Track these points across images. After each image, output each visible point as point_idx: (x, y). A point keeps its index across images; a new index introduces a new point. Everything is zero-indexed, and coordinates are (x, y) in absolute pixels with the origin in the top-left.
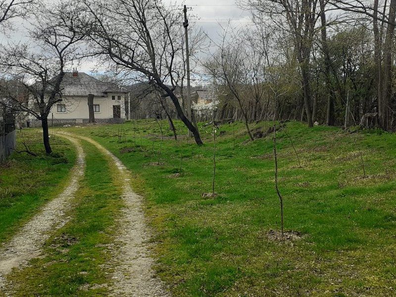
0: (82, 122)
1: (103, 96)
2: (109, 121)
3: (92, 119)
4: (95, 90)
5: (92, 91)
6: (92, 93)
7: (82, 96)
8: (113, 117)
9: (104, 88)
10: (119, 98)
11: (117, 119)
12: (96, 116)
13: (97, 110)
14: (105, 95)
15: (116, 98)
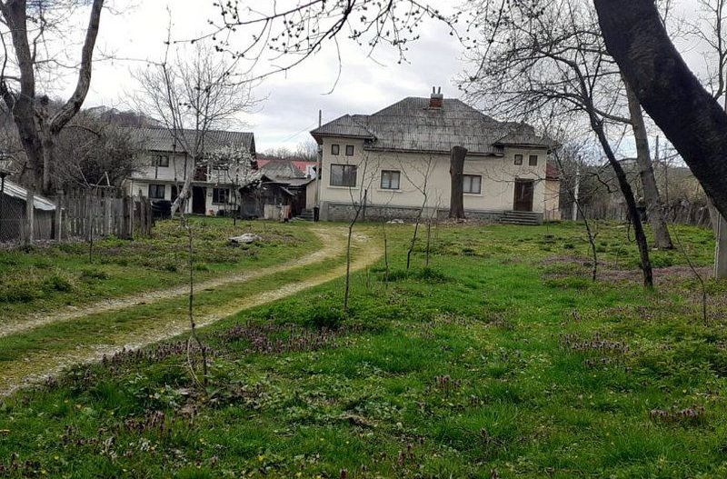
0: (435, 216)
1: (492, 155)
2: (503, 218)
3: (457, 210)
4: (475, 140)
5: (466, 141)
6: (466, 147)
7: (441, 153)
8: (512, 208)
9: (498, 136)
10: (533, 161)
11: (524, 213)
12: (469, 203)
13: (475, 188)
14: (497, 152)
15: (526, 160)
